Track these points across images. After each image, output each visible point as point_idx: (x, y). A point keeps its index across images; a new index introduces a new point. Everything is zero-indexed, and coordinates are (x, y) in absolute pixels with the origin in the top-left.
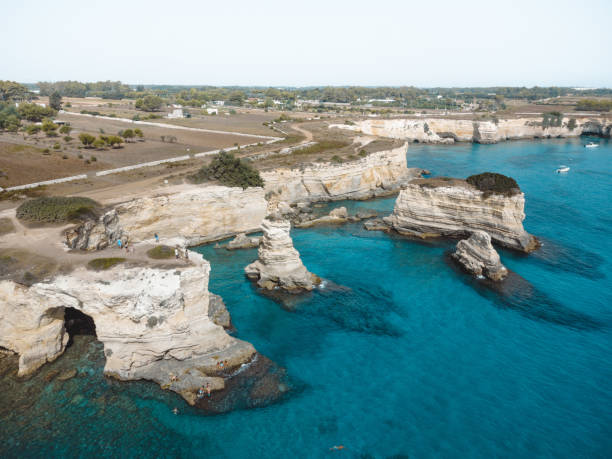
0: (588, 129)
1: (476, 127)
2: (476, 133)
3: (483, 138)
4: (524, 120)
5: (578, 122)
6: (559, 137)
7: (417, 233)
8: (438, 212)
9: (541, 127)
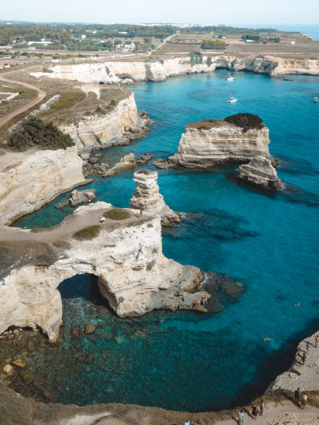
0: (219, 65)
1: (148, 68)
2: (149, 72)
3: (155, 77)
4: (178, 60)
5: (213, 60)
6: (202, 72)
7: (199, 165)
8: (212, 147)
9: (190, 65)
